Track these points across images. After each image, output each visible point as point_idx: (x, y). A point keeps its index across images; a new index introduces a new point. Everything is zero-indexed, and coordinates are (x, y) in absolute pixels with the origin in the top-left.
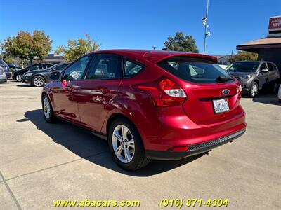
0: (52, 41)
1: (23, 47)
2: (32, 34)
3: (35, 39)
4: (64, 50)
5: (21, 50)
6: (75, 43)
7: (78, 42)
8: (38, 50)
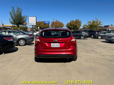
0: (81, 23)
1: (71, 25)
2: (75, 21)
3: (75, 22)
4: (86, 26)
5: (71, 27)
6: (90, 22)
7: (92, 22)
8: (76, 26)
